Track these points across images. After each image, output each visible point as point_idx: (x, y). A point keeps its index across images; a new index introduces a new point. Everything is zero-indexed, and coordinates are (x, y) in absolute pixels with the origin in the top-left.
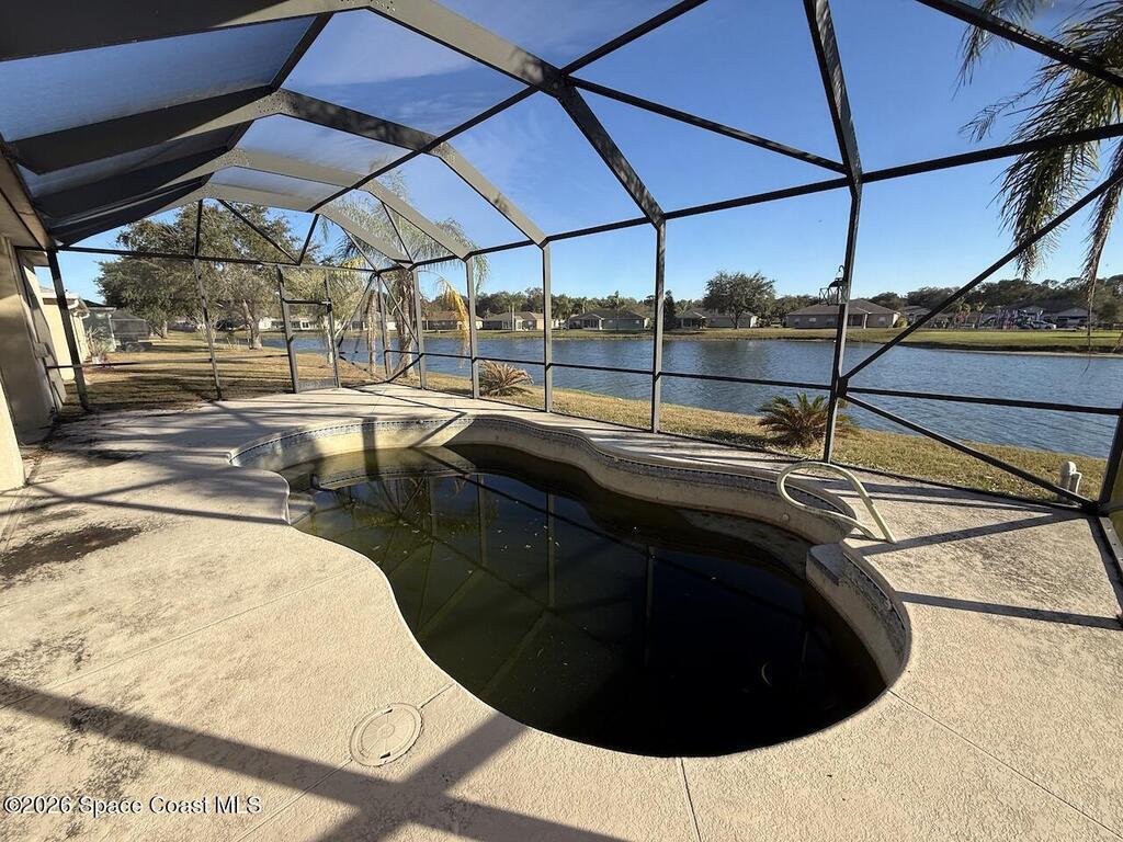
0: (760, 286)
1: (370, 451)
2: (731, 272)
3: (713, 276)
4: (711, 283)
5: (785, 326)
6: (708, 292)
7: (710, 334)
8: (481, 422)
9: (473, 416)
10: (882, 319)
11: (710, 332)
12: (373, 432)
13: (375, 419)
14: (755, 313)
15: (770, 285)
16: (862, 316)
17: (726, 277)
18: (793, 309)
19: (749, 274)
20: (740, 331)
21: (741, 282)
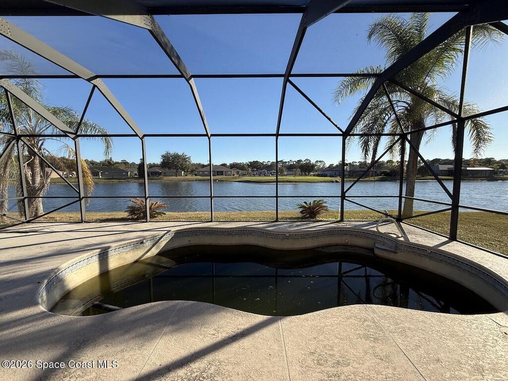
0: (185, 159)
1: (104, 273)
2: (172, 152)
3: (164, 153)
4: (163, 156)
5: (196, 175)
6: (162, 160)
7: (166, 179)
8: (178, 234)
9: (174, 231)
10: (229, 173)
11: (165, 178)
12: (107, 257)
13: (109, 247)
14: (184, 170)
15: (189, 158)
16: (223, 171)
17: (170, 154)
18: (196, 168)
19: (180, 153)
20: (178, 177)
21: (176, 157)
